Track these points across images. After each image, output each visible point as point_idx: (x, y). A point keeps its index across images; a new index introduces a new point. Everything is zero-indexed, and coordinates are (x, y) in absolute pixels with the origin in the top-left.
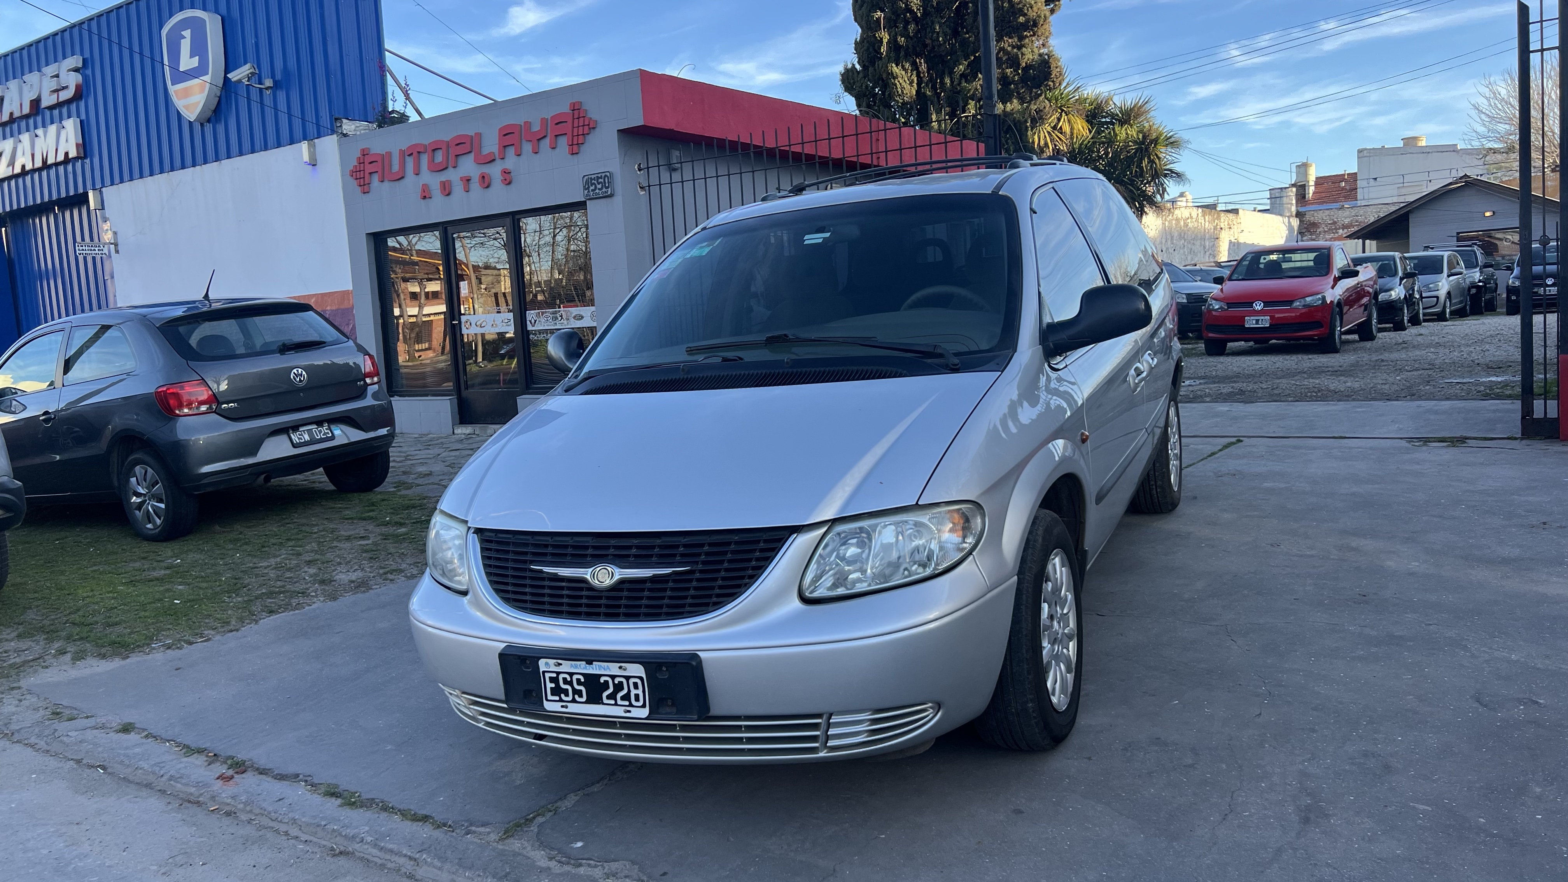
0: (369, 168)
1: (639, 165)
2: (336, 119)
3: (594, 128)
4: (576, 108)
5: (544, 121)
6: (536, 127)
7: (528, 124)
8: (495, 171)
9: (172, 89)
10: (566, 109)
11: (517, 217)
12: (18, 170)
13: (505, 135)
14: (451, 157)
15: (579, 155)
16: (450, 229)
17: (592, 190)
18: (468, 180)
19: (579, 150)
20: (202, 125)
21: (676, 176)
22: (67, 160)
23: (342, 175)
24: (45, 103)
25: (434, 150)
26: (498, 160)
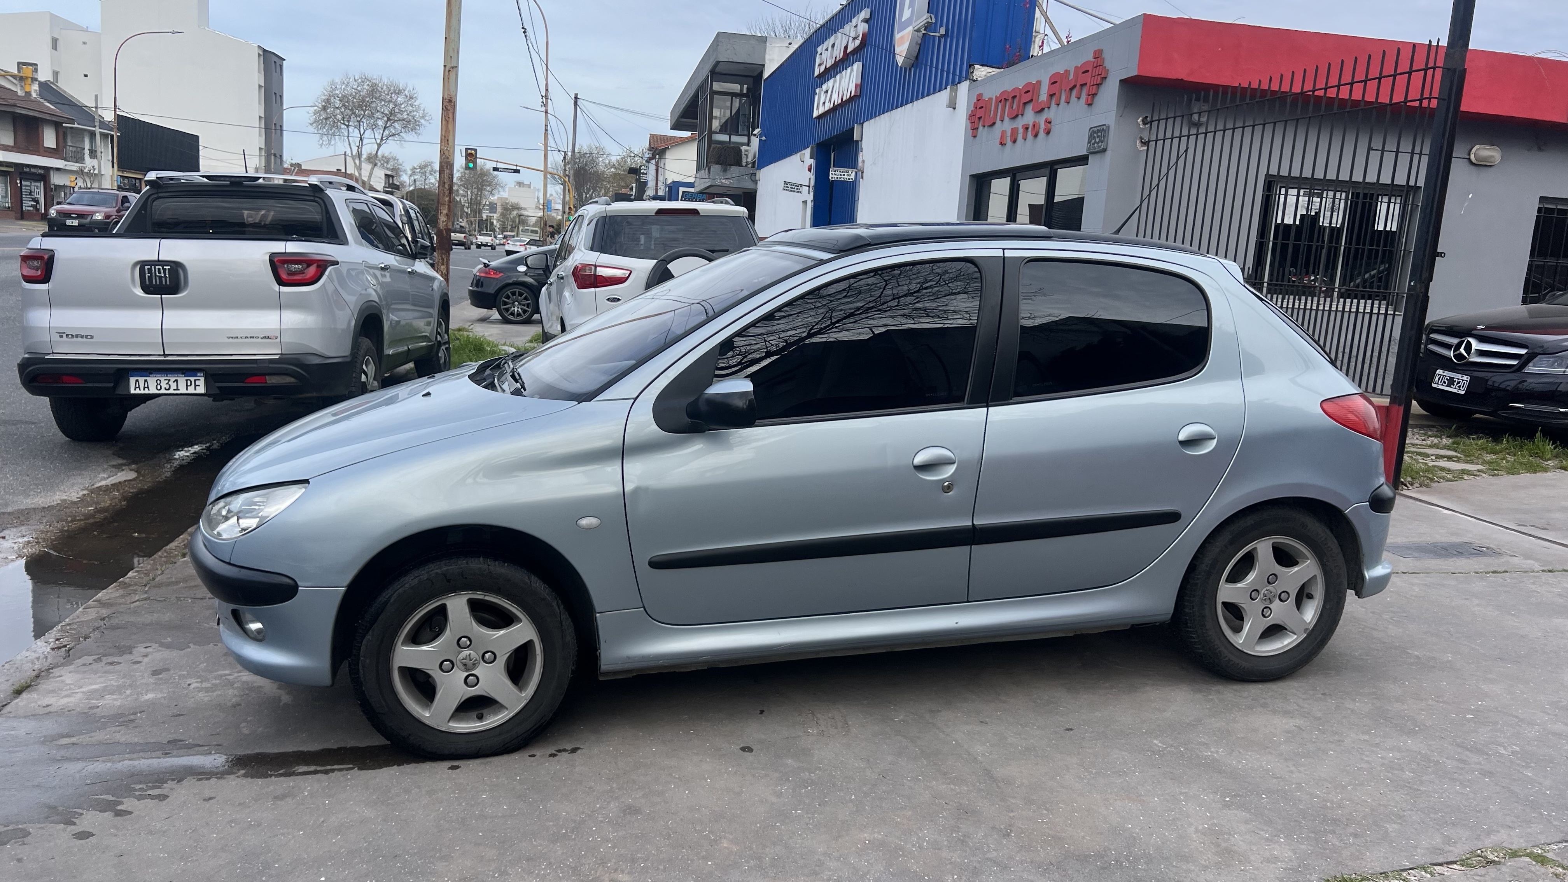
0: (980, 113)
1: (1145, 118)
2: (971, 66)
3: (1106, 78)
4: (1098, 55)
5: (1076, 68)
6: (1071, 77)
7: (1067, 72)
8: (1041, 120)
9: (897, 36)
10: (1090, 57)
11: (1056, 167)
12: (832, 105)
13: (1053, 83)
14: (1021, 104)
16: (1018, 176)
17: (1094, 144)
18: (1027, 128)
19: (1093, 99)
20: (910, 70)
22: (851, 99)
23: (966, 119)
24: (849, 50)
25: (1014, 97)
26: (1046, 109)
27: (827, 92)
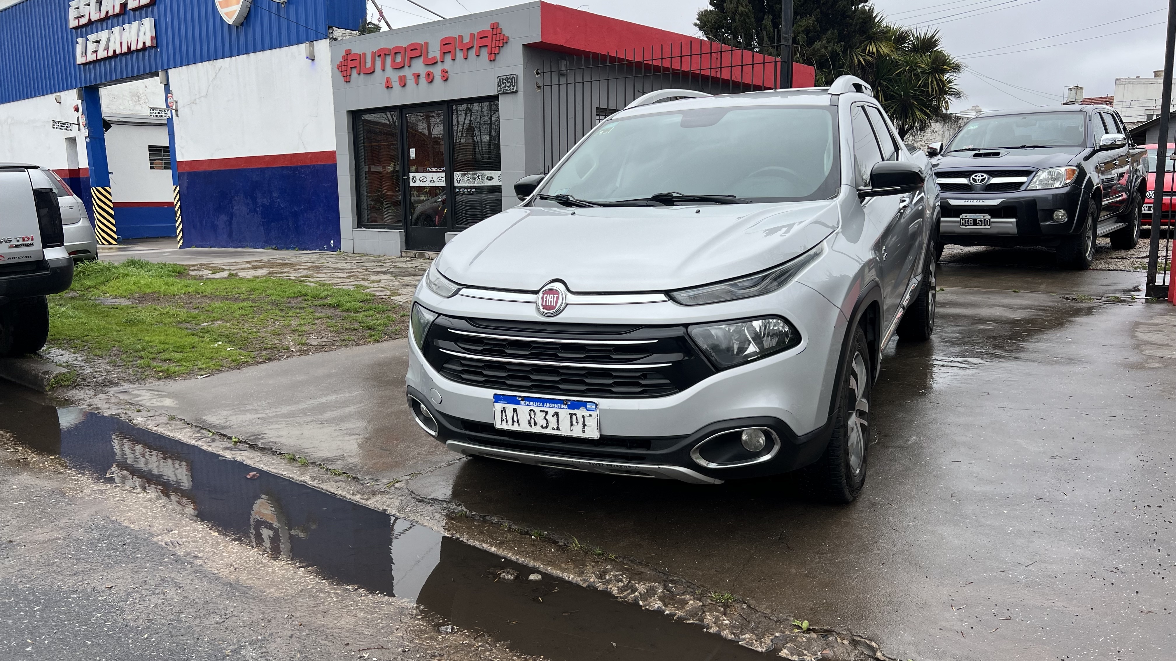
0: (351, 64)
1: (537, 70)
2: (330, 27)
3: (506, 42)
4: (495, 27)
5: (472, 35)
6: (466, 40)
7: (461, 37)
8: (437, 71)
10: (488, 28)
11: (451, 104)
12: (111, 53)
13: (445, 45)
14: (407, 59)
15: (496, 61)
16: (404, 111)
17: (503, 87)
18: (418, 76)
19: (495, 57)
20: (237, 27)
21: (563, 80)
22: (144, 48)
23: (332, 68)
24: (130, 6)
25: (396, 53)
26: (439, 63)
27: (98, 42)
